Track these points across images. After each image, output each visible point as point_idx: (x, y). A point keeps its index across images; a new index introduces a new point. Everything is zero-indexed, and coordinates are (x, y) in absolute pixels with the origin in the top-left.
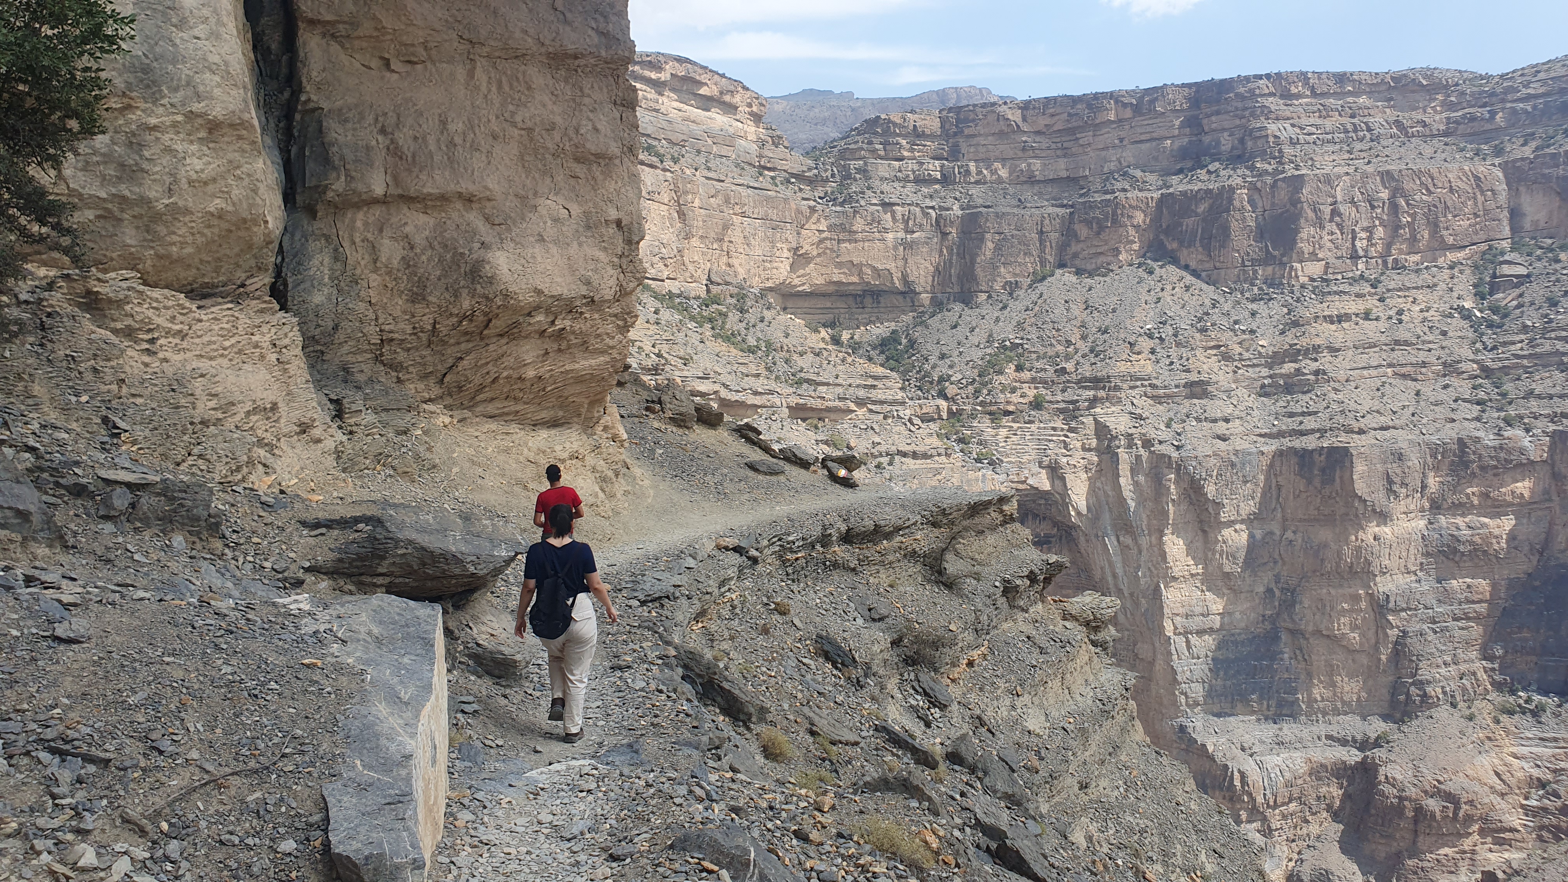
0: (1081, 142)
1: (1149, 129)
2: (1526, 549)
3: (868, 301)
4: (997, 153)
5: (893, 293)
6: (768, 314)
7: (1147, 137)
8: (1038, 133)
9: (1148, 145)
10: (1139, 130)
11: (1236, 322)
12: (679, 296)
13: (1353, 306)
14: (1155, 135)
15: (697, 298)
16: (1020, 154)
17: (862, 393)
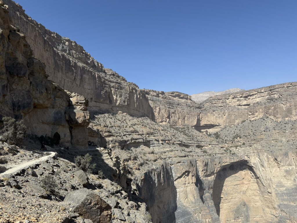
0: (248, 98)
1: (261, 95)
4: (233, 101)
5: (216, 125)
6: (193, 130)
8: (240, 97)
9: (261, 98)
11: (282, 128)
12: (178, 128)
15: (181, 128)
16: (237, 101)
17: (210, 143)
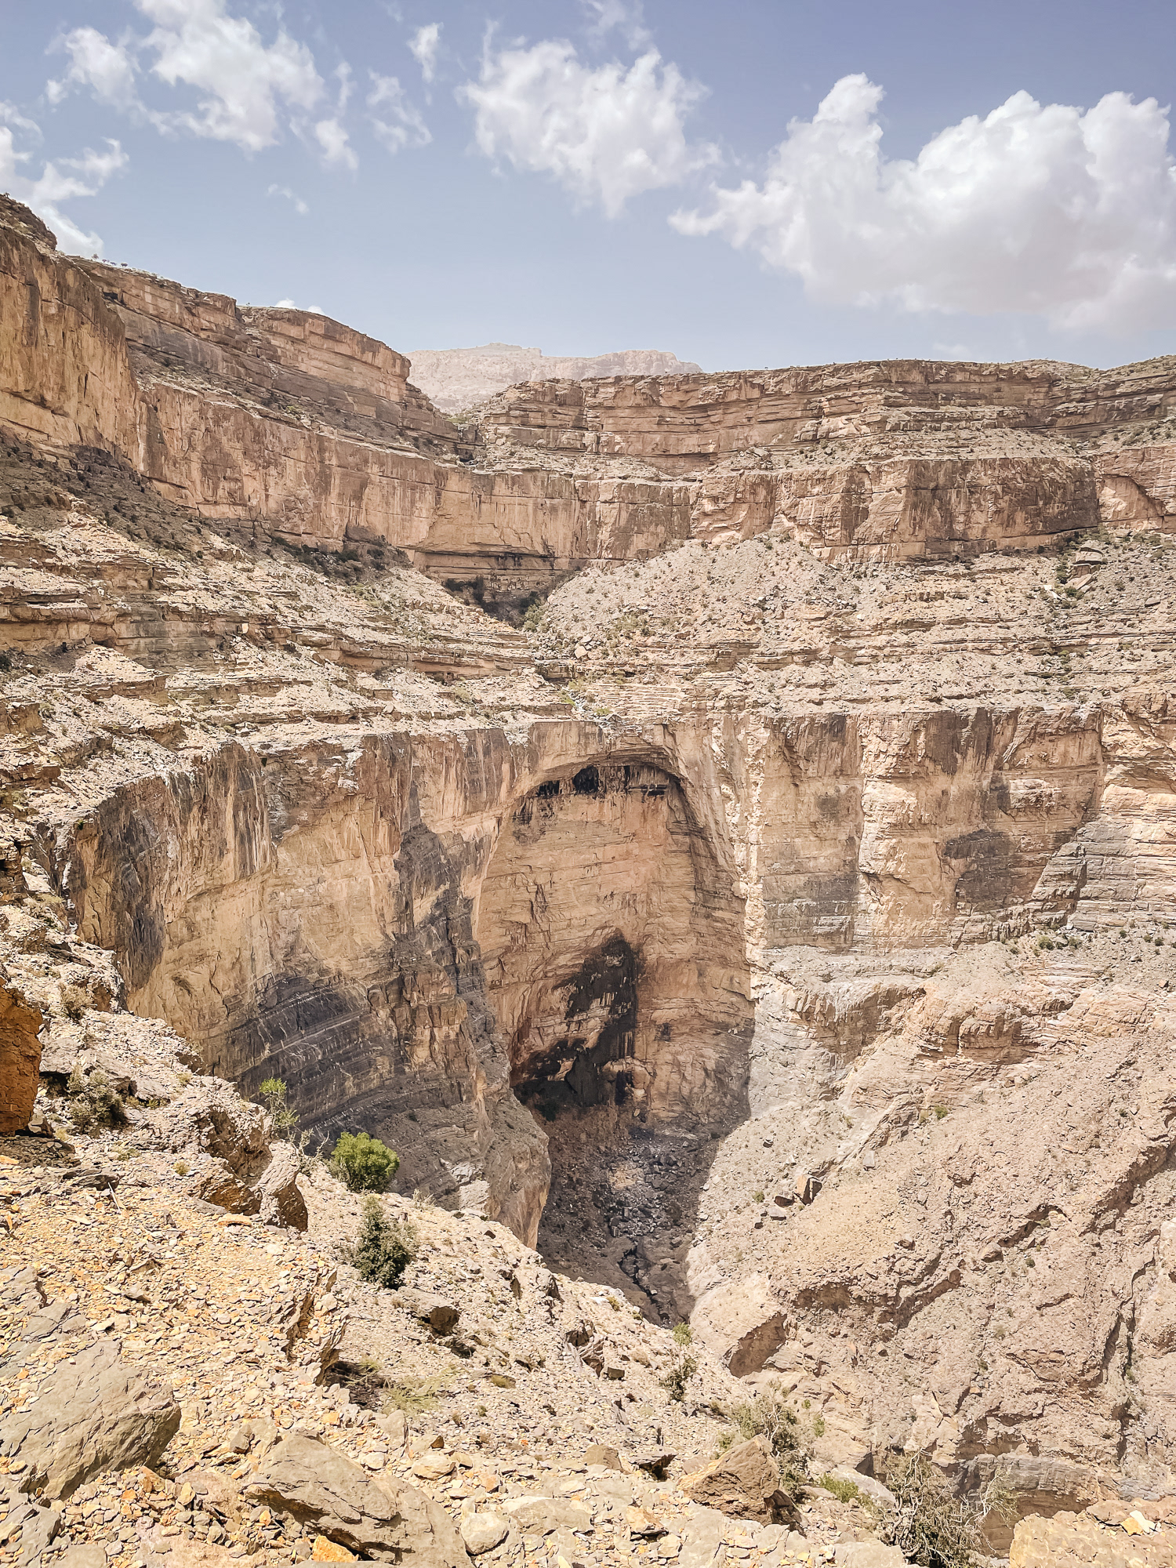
0: (712, 419)
1: (774, 409)
2: (1073, 806)
3: (510, 563)
4: (634, 426)
5: (533, 556)
6: (404, 572)
7: (773, 417)
8: (674, 408)
9: (773, 425)
10: (766, 410)
11: (839, 597)
12: (316, 550)
13: (947, 586)
14: (779, 416)
15: (335, 553)
16: (655, 427)
17: (490, 651)
